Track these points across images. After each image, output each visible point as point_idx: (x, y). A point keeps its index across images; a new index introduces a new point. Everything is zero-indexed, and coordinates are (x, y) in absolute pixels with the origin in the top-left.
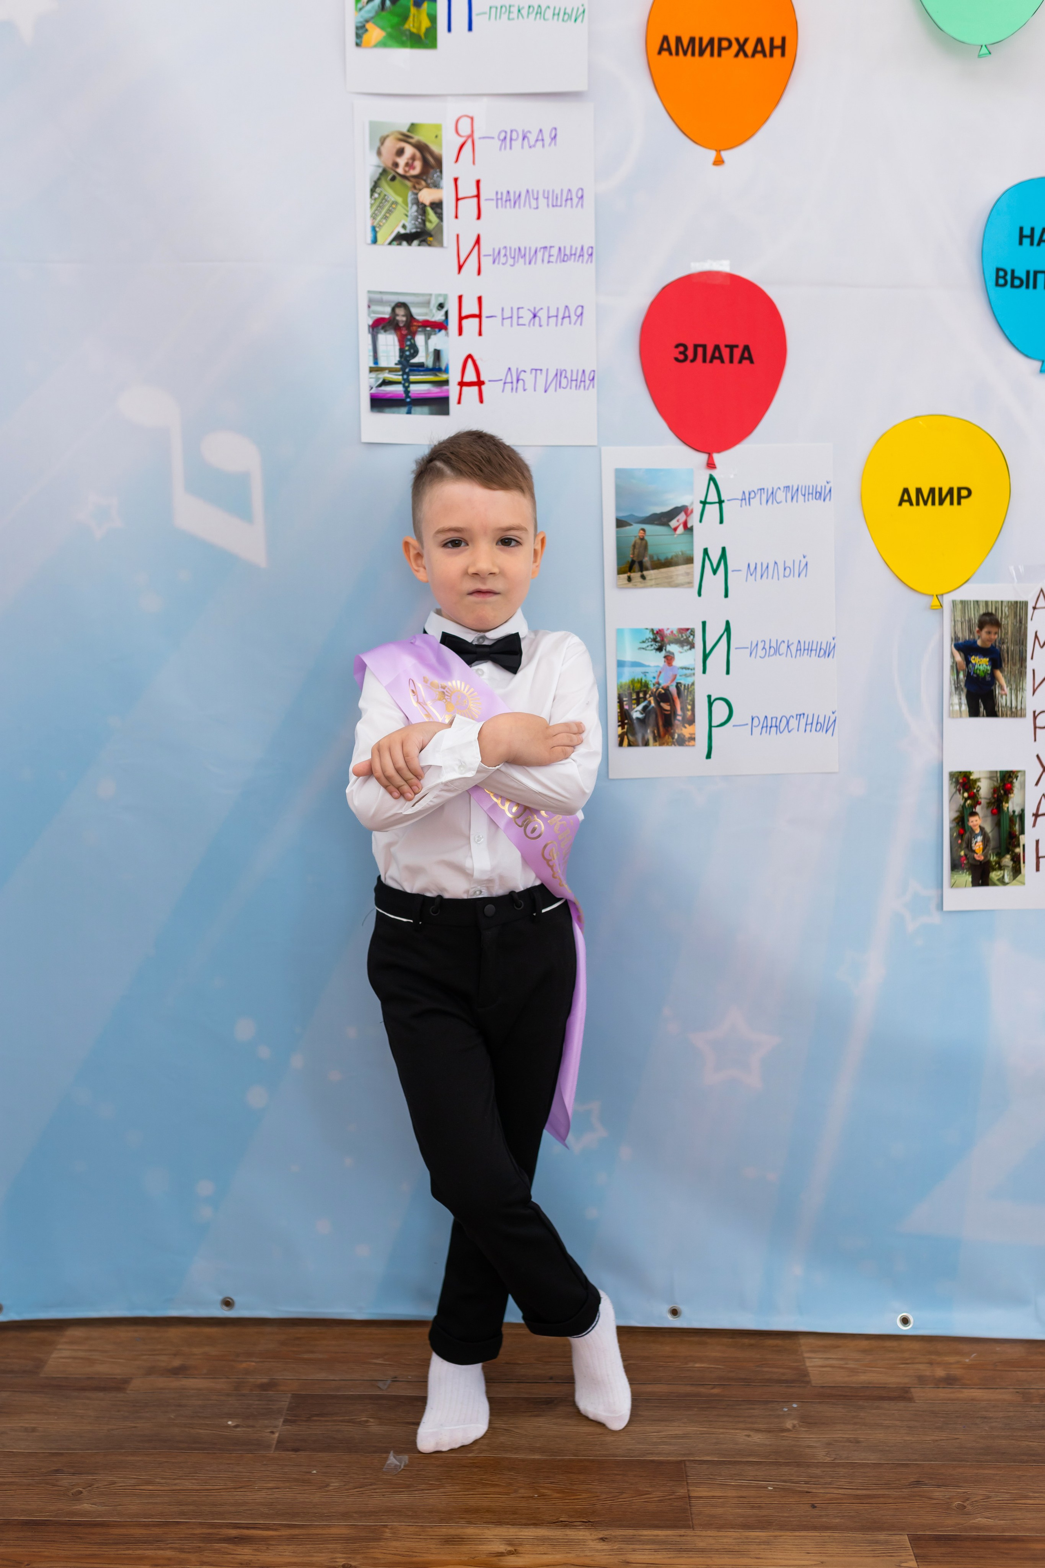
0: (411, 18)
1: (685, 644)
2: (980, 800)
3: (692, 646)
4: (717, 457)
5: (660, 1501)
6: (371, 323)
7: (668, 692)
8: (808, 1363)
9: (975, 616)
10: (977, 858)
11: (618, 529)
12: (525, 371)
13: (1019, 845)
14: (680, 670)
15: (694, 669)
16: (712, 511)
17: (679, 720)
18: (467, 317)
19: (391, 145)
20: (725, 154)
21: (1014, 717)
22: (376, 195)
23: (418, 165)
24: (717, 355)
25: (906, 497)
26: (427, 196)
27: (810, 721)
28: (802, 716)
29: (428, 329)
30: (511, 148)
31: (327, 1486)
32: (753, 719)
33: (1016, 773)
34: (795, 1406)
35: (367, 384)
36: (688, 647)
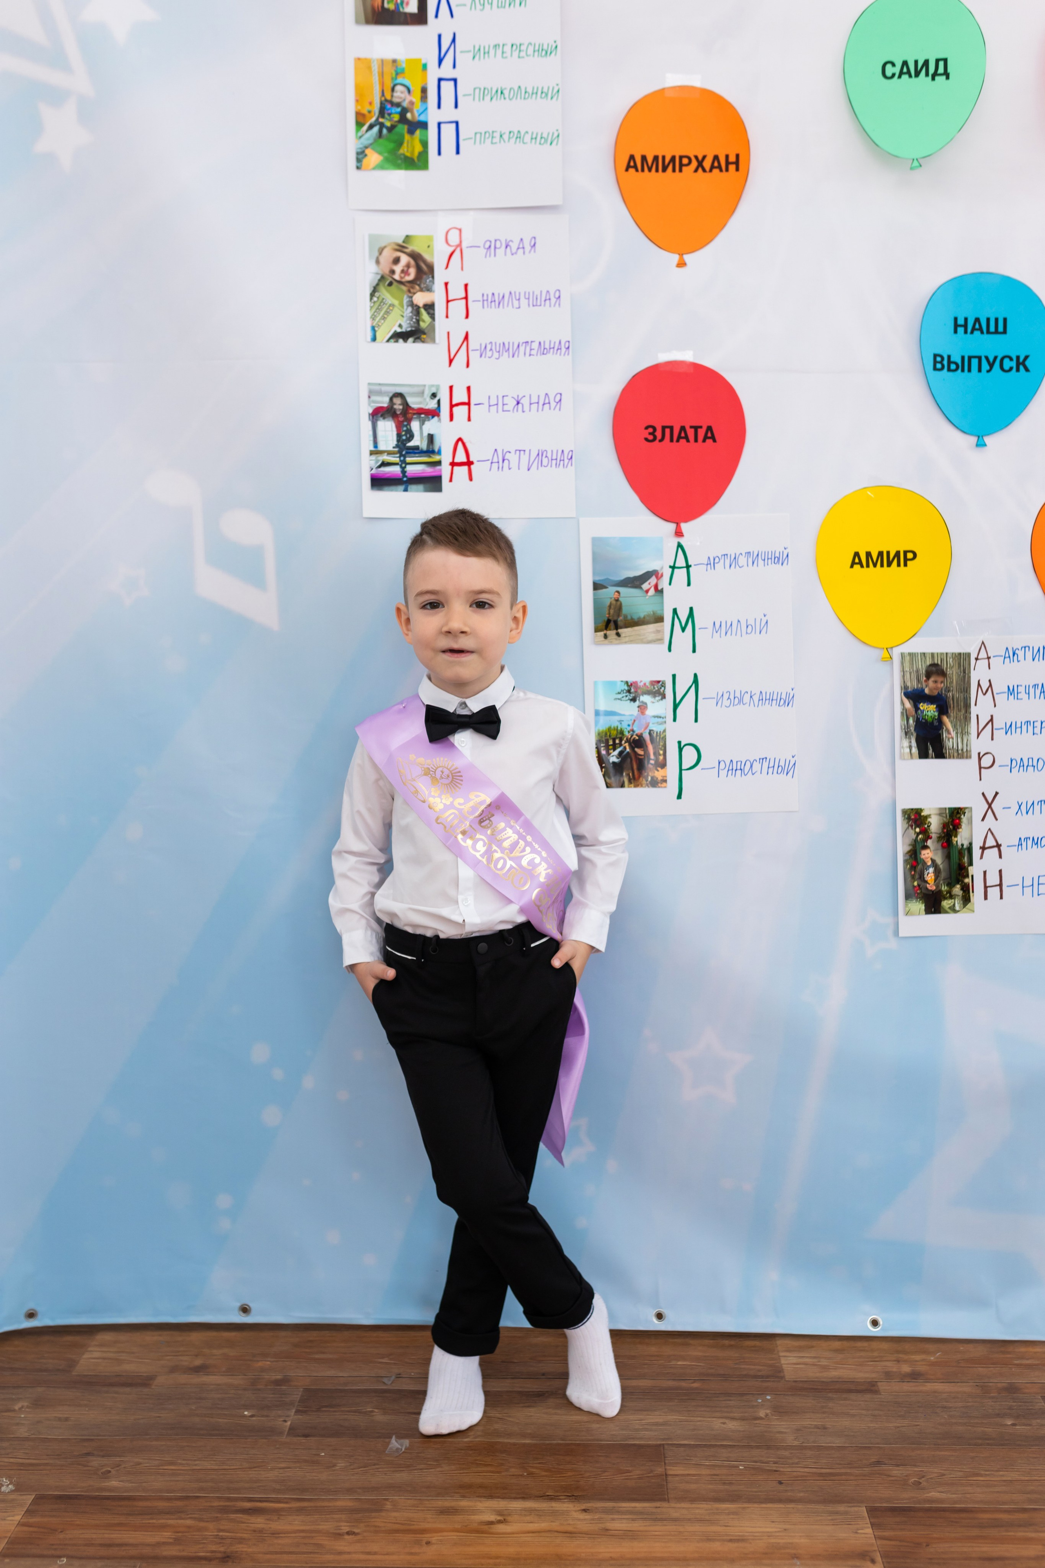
0: (405, 144)
1: (657, 695)
2: (931, 835)
3: (664, 697)
4: (684, 526)
5: (640, 1478)
6: (371, 411)
7: (642, 738)
8: (783, 1361)
9: (922, 667)
10: (930, 888)
11: (595, 591)
12: (510, 452)
13: (967, 876)
14: (653, 718)
15: (665, 717)
16: (680, 574)
17: (652, 764)
18: (457, 405)
19: (388, 255)
20: (686, 257)
21: (961, 758)
22: (375, 299)
23: (413, 272)
24: (683, 435)
25: (857, 560)
26: (420, 299)
27: (771, 765)
28: (764, 760)
29: (423, 416)
30: (495, 255)
31: (334, 1466)
32: (719, 763)
33: (963, 810)
34: (768, 1397)
35: (367, 466)
36: (660, 697)
